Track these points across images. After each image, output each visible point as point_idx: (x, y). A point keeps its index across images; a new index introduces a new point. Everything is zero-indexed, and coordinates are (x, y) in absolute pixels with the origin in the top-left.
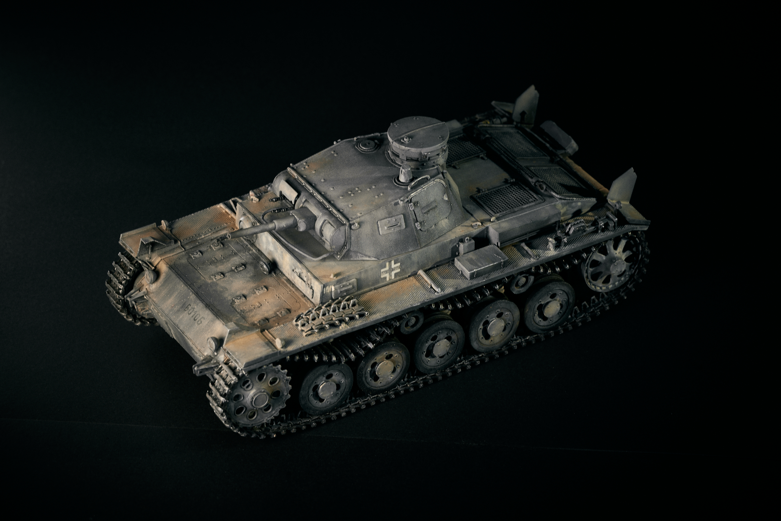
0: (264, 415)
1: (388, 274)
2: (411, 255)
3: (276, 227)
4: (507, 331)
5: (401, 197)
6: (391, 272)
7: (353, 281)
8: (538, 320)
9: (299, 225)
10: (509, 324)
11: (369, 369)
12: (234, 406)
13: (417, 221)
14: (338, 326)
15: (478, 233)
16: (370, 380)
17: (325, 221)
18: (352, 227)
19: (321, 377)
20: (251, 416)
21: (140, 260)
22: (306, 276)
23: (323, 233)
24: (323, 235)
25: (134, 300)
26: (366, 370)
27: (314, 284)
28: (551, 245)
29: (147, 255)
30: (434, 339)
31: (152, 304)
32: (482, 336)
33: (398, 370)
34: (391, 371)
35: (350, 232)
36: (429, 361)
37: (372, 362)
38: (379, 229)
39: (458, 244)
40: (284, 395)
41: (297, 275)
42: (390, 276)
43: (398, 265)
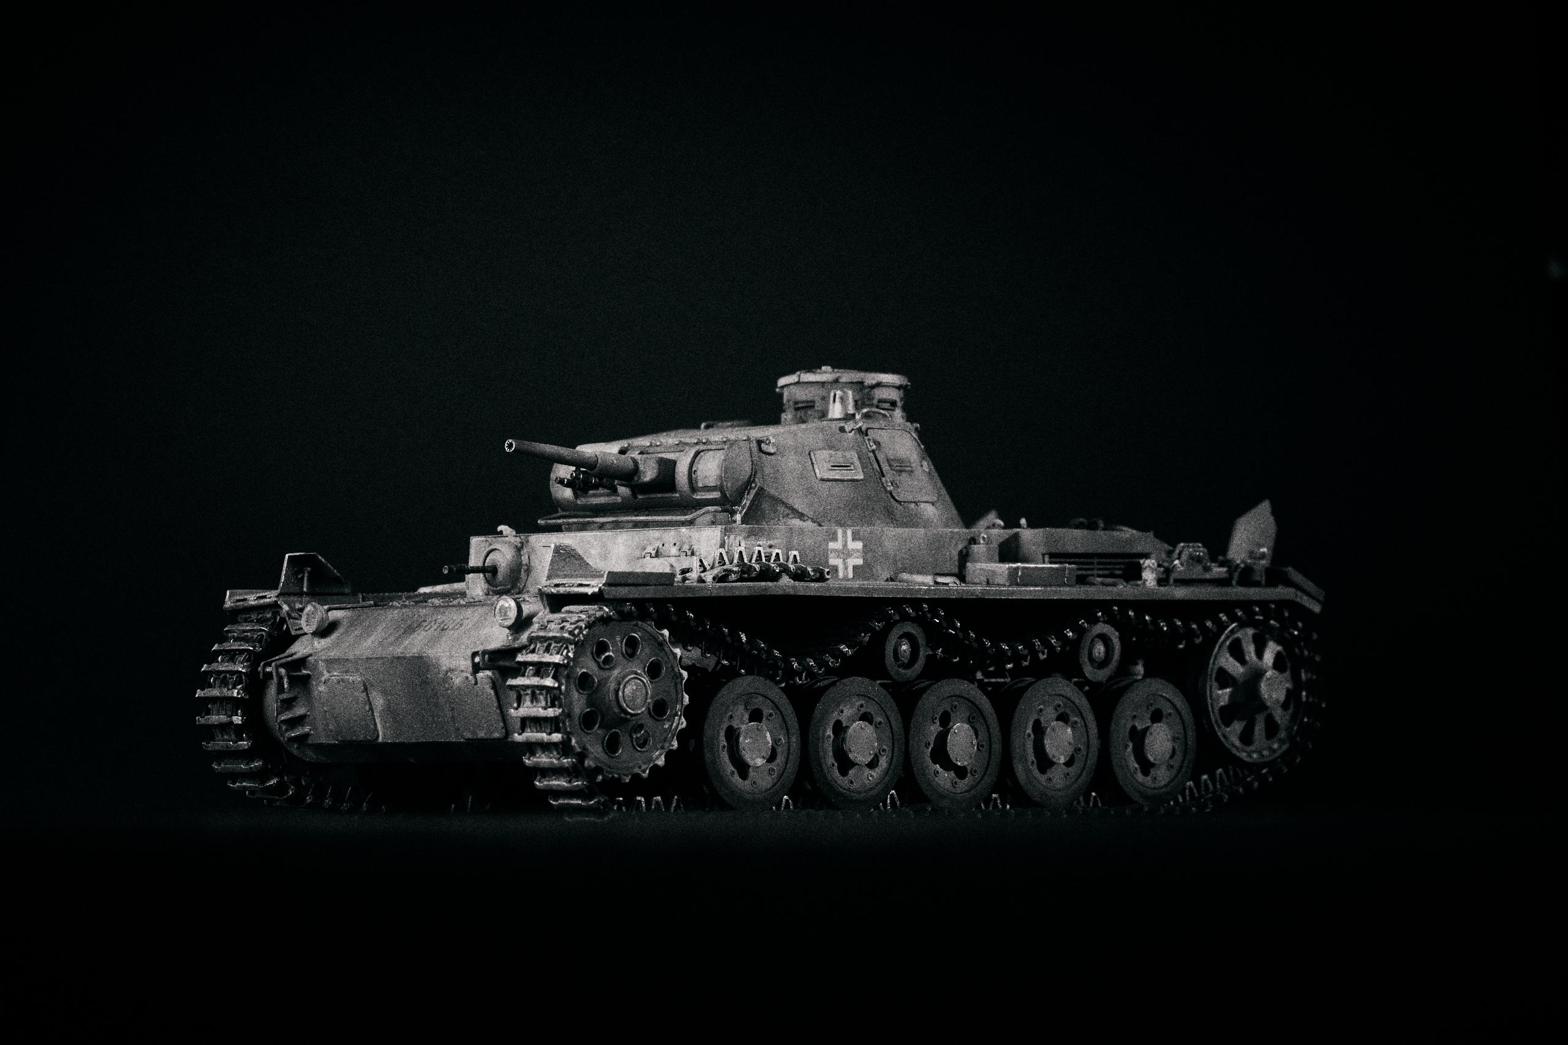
0: (636, 755)
1: (841, 560)
2: (881, 532)
3: (599, 459)
4: (1075, 768)
5: (848, 422)
6: (847, 559)
7: (780, 544)
8: (1134, 764)
9: (641, 467)
10: (1079, 749)
11: (829, 732)
12: (579, 702)
13: (883, 476)
14: (775, 577)
15: (1001, 540)
16: (833, 765)
17: (699, 453)
18: (762, 446)
19: (741, 708)
20: (611, 746)
21: (286, 603)
22: (675, 544)
23: (696, 478)
24: (697, 482)
25: (282, 665)
26: (825, 731)
27: (698, 541)
28: (1149, 577)
29: (300, 599)
30: (946, 720)
31: (325, 672)
32: (1031, 757)
33: (883, 762)
34: (870, 754)
35: (760, 458)
36: (938, 772)
37: (835, 716)
38: (813, 466)
39: (966, 548)
40: (676, 714)
41: (651, 557)
42: (846, 568)
43: (859, 545)
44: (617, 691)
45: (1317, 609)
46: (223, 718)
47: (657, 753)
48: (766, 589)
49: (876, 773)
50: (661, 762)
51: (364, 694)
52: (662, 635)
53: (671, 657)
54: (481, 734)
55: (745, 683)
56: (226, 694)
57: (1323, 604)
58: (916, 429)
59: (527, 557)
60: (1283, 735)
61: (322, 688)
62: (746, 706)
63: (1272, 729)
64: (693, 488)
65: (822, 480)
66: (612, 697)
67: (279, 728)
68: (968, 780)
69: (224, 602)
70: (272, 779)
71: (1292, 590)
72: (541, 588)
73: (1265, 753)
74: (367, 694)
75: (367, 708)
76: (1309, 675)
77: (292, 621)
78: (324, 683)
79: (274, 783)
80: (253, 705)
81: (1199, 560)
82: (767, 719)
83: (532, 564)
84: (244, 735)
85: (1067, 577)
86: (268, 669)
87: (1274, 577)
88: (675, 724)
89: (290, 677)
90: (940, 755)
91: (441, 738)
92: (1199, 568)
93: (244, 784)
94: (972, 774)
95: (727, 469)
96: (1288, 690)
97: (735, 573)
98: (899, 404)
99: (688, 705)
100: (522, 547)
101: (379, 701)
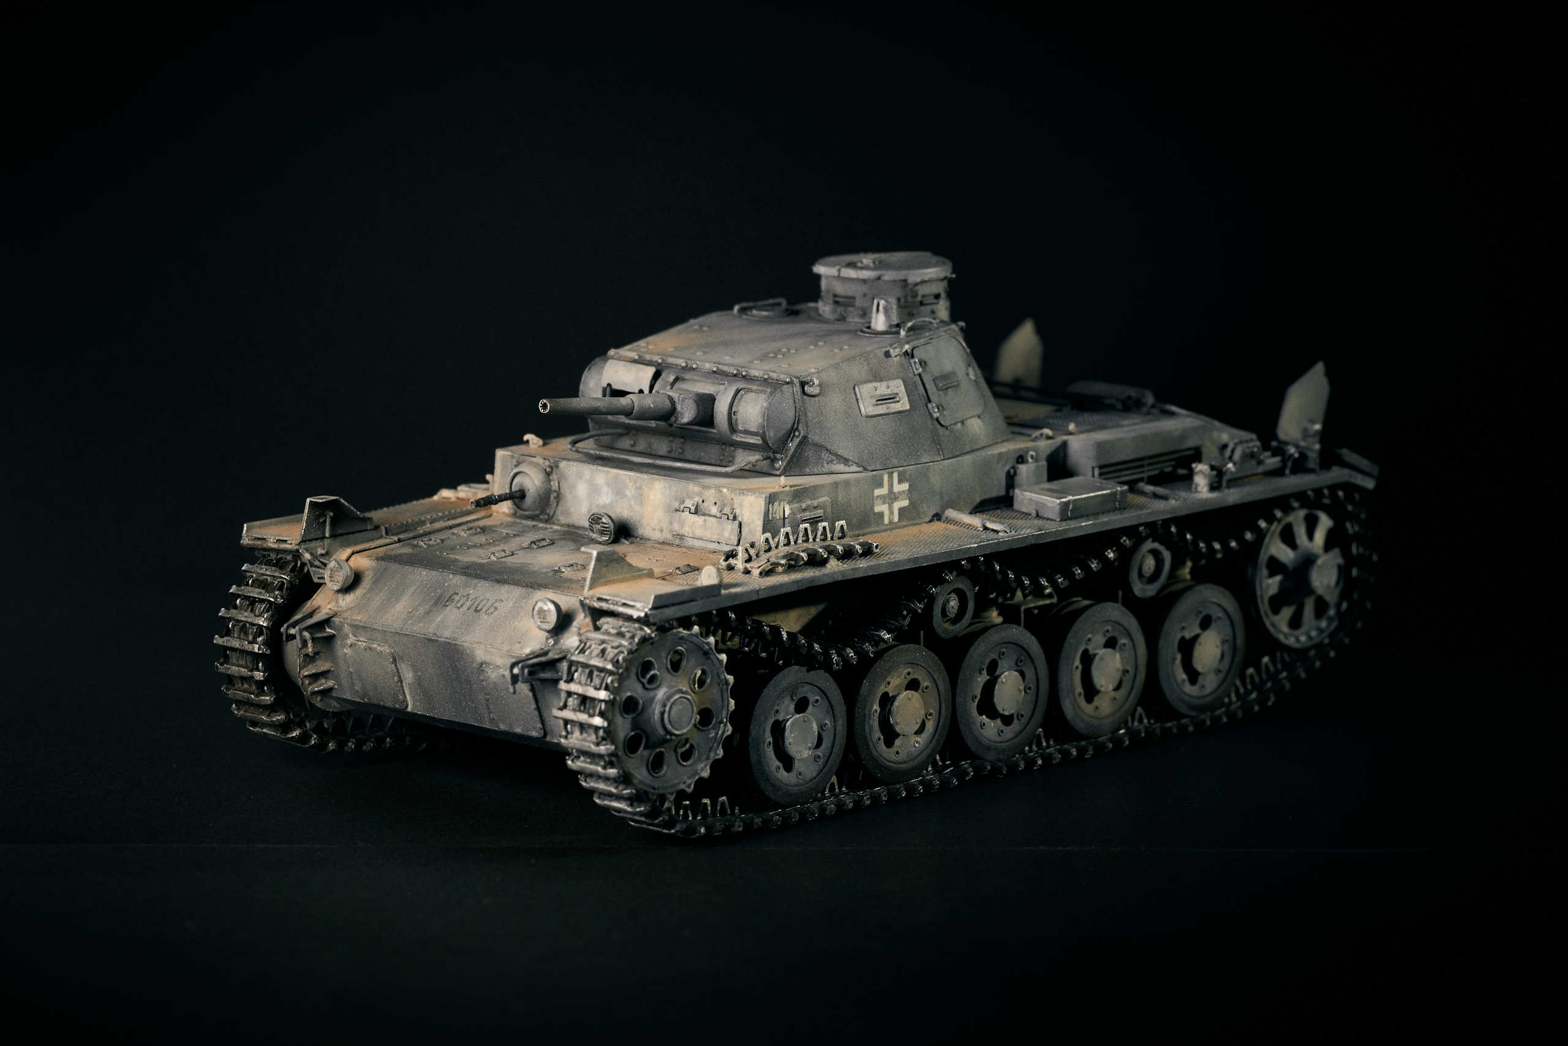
0: (681, 770)
1: (887, 505)
2: (928, 468)
3: (636, 405)
4: (1123, 691)
5: (893, 344)
6: (893, 503)
7: (825, 502)
8: (1182, 676)
9: (679, 407)
10: (1127, 671)
11: (876, 707)
12: (624, 727)
13: (930, 401)
14: (823, 562)
15: (1049, 452)
16: (879, 739)
17: (739, 391)
18: (806, 389)
19: (787, 700)
20: (656, 764)
21: (307, 551)
22: (716, 503)
23: (737, 420)
24: (737, 424)
25: (307, 629)
26: (872, 707)
27: (741, 506)
28: (1201, 481)
29: (321, 543)
30: (992, 668)
31: (351, 636)
32: (1079, 689)
33: (930, 726)
34: (917, 723)
35: (803, 401)
36: (984, 724)
37: (882, 689)
38: (858, 402)
39: (1013, 467)
40: (721, 722)
41: (690, 512)
42: (891, 513)
43: (905, 486)
44: (662, 714)
45: (1370, 484)
46: (244, 672)
47: (702, 765)
48: (813, 579)
49: (922, 739)
50: (706, 774)
51: (393, 665)
52: (708, 644)
53: (717, 664)
54: (518, 730)
55: (793, 674)
56: (246, 648)
57: (1379, 480)
58: (962, 329)
59: (557, 484)
60: (1332, 612)
61: (347, 651)
62: (792, 697)
63: (1321, 607)
64: (733, 428)
65: (868, 417)
66: (657, 717)
67: (302, 684)
68: (1016, 725)
69: (241, 537)
70: (295, 730)
71: (1346, 471)
72: (583, 599)
73: (1314, 633)
74: (396, 665)
75: (396, 678)
76: (1361, 550)
77: (314, 569)
78: (350, 646)
79: (296, 735)
80: (274, 660)
81: (1252, 455)
82: (814, 705)
83: (562, 491)
84: (266, 688)
85: (1119, 502)
86: (292, 631)
87: (1328, 460)
88: (720, 732)
89: (313, 639)
90: (987, 706)
91: (475, 723)
92: (1254, 462)
93: (264, 730)
94: (1019, 719)
95: (768, 416)
96: (1339, 566)
97: (782, 565)
98: (943, 295)
99: (734, 710)
100: (552, 472)
101: (408, 676)
